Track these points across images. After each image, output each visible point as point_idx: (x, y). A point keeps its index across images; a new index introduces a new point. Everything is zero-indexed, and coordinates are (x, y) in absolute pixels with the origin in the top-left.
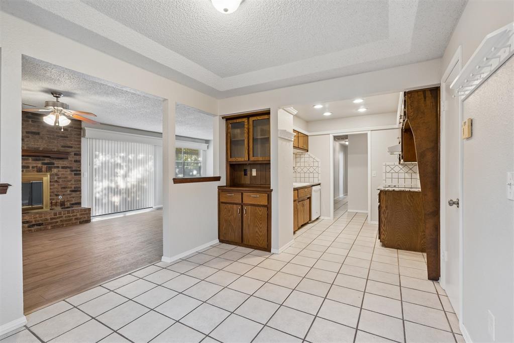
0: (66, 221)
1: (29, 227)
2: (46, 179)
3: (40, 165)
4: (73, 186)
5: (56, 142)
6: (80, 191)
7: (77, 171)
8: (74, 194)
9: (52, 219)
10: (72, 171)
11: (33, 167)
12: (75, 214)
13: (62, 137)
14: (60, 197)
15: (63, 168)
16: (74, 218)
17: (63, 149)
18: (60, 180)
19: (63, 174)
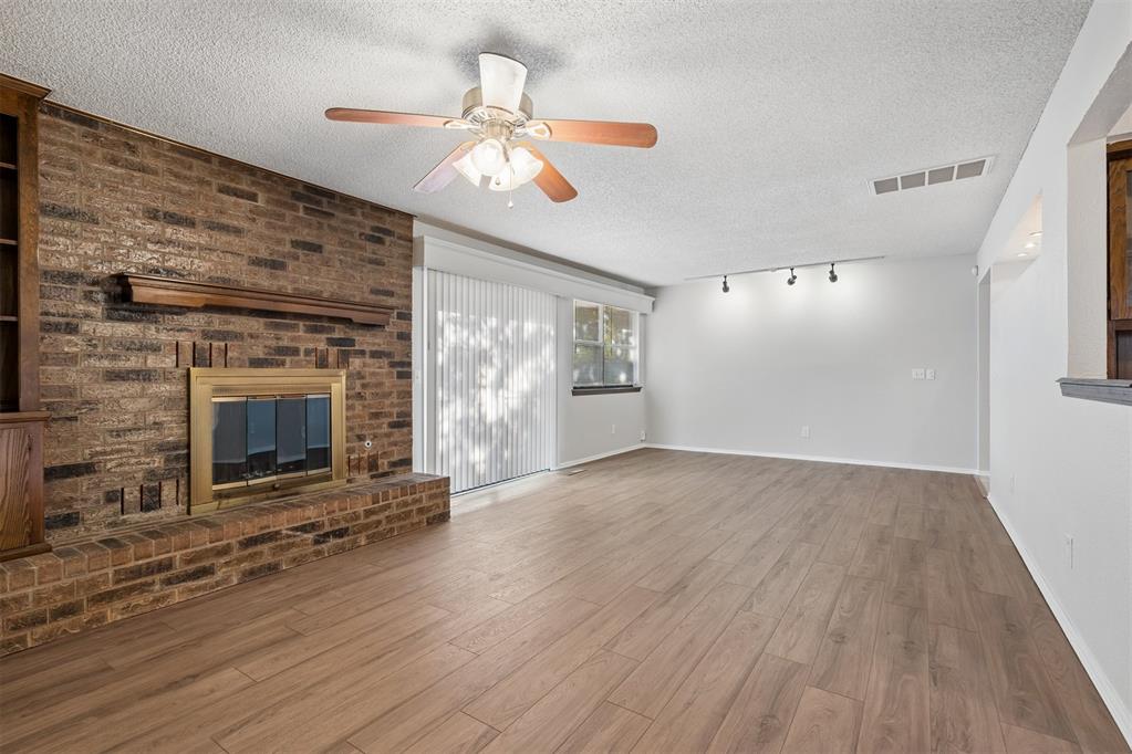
0: (399, 517)
1: (317, 542)
2: (339, 388)
3: (322, 346)
4: (395, 410)
5: (357, 275)
6: (409, 425)
7: (402, 364)
8: (397, 434)
9: (368, 513)
10: (393, 365)
11: (308, 353)
12: (417, 496)
13: (371, 262)
14: (368, 443)
15: (375, 355)
16: (415, 508)
17: (372, 298)
18: (368, 393)
19: (373, 374)
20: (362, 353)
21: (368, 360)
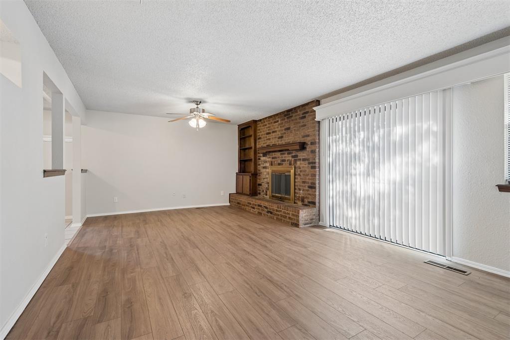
1: (267, 212)
2: (292, 172)
3: (290, 159)
4: (310, 181)
5: (299, 133)
6: (315, 188)
7: (312, 163)
8: (311, 191)
9: (276, 210)
10: (309, 163)
11: (288, 161)
12: (289, 212)
13: (302, 126)
14: (301, 192)
15: (303, 160)
16: (288, 216)
17: (303, 140)
18: (302, 174)
19: (303, 167)
20: (300, 159)
21: (302, 162)
